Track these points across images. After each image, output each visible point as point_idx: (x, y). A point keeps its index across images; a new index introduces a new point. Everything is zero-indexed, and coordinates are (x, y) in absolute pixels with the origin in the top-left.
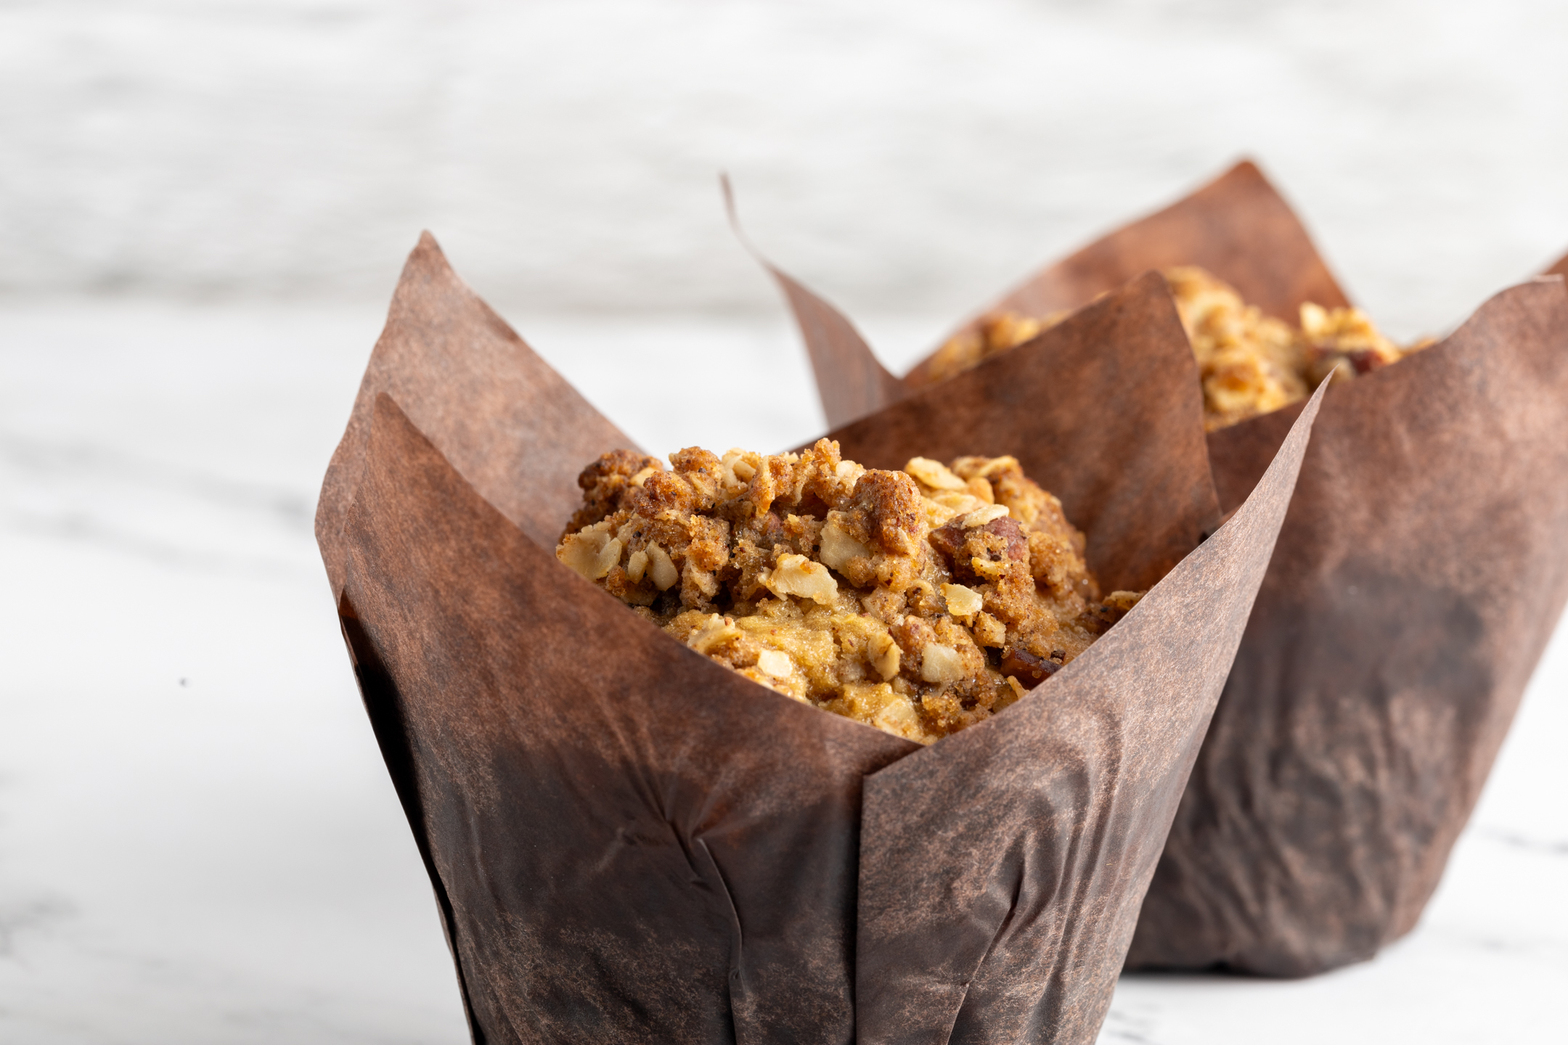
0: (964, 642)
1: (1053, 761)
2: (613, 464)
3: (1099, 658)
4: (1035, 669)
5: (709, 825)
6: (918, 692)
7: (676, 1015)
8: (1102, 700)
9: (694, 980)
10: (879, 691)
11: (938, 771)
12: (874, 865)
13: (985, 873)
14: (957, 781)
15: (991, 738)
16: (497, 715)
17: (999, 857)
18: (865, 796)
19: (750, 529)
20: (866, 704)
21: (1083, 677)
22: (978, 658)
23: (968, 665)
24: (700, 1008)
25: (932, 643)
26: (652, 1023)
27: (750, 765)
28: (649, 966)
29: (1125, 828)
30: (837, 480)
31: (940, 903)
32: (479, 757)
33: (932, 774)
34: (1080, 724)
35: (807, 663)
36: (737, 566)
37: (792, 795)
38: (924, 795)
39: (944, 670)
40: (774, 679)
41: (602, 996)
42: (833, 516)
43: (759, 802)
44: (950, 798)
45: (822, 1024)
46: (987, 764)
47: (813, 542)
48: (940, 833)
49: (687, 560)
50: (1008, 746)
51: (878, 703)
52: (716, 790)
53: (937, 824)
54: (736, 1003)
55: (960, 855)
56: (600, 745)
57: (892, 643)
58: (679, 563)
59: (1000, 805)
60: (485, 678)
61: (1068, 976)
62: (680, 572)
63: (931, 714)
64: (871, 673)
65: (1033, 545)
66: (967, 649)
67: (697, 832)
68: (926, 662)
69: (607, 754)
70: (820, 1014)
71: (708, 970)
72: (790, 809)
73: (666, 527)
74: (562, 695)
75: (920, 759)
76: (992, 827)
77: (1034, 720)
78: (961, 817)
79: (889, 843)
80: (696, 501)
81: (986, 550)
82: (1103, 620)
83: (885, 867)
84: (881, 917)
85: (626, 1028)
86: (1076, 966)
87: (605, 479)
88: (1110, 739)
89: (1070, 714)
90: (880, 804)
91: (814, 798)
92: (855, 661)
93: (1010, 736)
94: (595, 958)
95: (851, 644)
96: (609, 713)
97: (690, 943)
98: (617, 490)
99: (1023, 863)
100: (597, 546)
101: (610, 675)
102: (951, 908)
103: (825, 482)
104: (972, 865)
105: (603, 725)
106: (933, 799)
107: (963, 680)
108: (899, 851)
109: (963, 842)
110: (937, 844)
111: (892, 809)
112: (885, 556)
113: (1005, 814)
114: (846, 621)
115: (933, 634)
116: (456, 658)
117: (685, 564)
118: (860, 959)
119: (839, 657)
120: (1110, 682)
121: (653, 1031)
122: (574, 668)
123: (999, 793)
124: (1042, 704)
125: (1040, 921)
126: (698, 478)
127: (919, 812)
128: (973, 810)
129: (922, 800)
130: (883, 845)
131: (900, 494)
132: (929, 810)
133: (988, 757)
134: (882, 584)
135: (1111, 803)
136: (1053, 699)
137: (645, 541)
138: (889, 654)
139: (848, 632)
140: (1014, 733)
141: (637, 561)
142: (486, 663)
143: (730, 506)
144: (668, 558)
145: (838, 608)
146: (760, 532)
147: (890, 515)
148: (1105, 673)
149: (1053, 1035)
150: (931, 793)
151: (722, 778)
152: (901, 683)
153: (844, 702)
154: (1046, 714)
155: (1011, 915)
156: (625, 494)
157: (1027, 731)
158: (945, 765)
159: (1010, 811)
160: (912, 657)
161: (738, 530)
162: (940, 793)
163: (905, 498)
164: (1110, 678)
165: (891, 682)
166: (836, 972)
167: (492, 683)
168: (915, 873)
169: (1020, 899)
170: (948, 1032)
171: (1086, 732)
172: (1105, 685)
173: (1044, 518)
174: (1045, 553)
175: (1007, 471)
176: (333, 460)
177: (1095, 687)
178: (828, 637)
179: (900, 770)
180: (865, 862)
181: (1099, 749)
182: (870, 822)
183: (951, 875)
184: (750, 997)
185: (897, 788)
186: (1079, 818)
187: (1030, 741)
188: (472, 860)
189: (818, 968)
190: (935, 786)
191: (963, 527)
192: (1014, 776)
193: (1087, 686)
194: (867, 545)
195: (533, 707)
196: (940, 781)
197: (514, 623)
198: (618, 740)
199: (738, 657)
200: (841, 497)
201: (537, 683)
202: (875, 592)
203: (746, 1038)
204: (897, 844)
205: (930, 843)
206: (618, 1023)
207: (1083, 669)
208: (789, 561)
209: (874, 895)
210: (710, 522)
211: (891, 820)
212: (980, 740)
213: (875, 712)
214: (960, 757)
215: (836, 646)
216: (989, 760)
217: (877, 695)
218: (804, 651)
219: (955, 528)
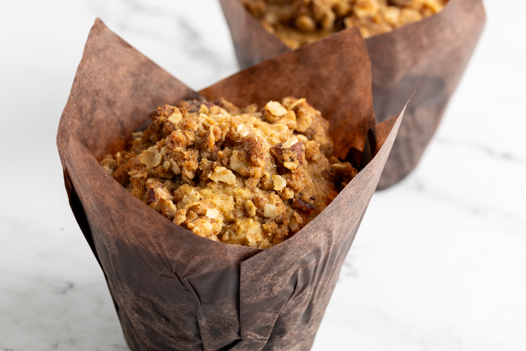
0: (278, 202)
1: (308, 248)
2: (162, 112)
3: (324, 215)
4: (304, 207)
5: (188, 275)
6: (262, 220)
7: (179, 322)
8: (326, 227)
9: (185, 314)
10: (248, 222)
11: (267, 258)
12: (245, 285)
13: (284, 283)
14: (274, 260)
15: (285, 247)
16: (116, 232)
17: (288, 279)
18: (241, 267)
19: (206, 152)
20: (244, 227)
21: (318, 222)
22: (283, 208)
23: (280, 211)
24: (187, 321)
25: (267, 204)
26: (171, 323)
27: (201, 259)
28: (169, 308)
29: (335, 257)
30: (237, 133)
31: (268, 293)
32: (111, 240)
33: (265, 259)
34: (317, 236)
35: (224, 210)
36: (201, 169)
37: (216, 267)
38: (262, 265)
39: (271, 213)
40: (212, 219)
41: (154, 314)
42: (235, 153)
43: (205, 269)
44: (271, 265)
45: (229, 327)
46: (284, 254)
47: (227, 161)
48: (268, 275)
49: (184, 167)
50: (291, 248)
51: (248, 227)
52: (190, 266)
53: (266, 272)
54: (199, 321)
55: (275, 280)
56: (150, 249)
57: (253, 206)
58: (181, 167)
59: (289, 264)
60: (111, 221)
61: (314, 302)
62: (181, 170)
63: (266, 230)
64: (246, 214)
65: (307, 148)
66: (280, 205)
67: (184, 276)
68: (265, 211)
69: (153, 252)
70: (228, 324)
71: (190, 311)
72: (216, 270)
73: (177, 154)
74: (137, 232)
75: (260, 255)
76: (286, 271)
77: (301, 239)
78: (275, 270)
79: (250, 279)
80: (187, 143)
81: (289, 158)
82: (331, 175)
83: (249, 285)
84: (248, 299)
85: (163, 324)
86: (318, 298)
87: (158, 118)
88: (328, 236)
89: (314, 234)
90: (246, 269)
91: (224, 267)
92: (240, 209)
93: (292, 245)
94: (152, 302)
95: (240, 202)
96: (153, 240)
97: (183, 304)
98: (162, 123)
99: (298, 278)
100: (153, 155)
101: (153, 231)
102: (272, 294)
103: (233, 134)
104: (279, 282)
105: (151, 243)
106: (265, 266)
107: (278, 216)
108: (254, 281)
109: (276, 276)
110: (267, 278)
111: (251, 270)
112: (252, 167)
113: (291, 267)
114: (238, 192)
115: (268, 200)
116: (102, 212)
117: (183, 168)
118: (241, 310)
119: (235, 207)
120: (329, 221)
121: (172, 326)
122: (140, 226)
123: (288, 262)
124: (304, 234)
125: (304, 292)
126: (188, 134)
127: (261, 270)
128: (279, 267)
129: (261, 266)
130: (248, 279)
131: (258, 146)
132: (264, 269)
133: (284, 252)
134: (251, 176)
135: (329, 253)
136: (307, 232)
137: (170, 157)
138: (252, 209)
139: (239, 197)
140: (294, 244)
141: (167, 164)
142: (111, 217)
143: (200, 144)
144: (177, 166)
145: (236, 185)
146: (210, 153)
147: (254, 154)
148: (327, 219)
149: (309, 319)
150: (265, 264)
151: (192, 263)
152: (256, 218)
153: (236, 226)
154: (305, 236)
155: (293, 292)
156: (165, 124)
157: (298, 243)
158: (269, 256)
159: (293, 266)
160: (260, 209)
161: (202, 153)
162: (268, 264)
163: (260, 147)
164: (328, 220)
165: (253, 218)
166: (233, 313)
167: (114, 223)
168: (259, 286)
169: (297, 288)
170: (272, 326)
171: (320, 237)
172: (326, 223)
173: (314, 121)
174: (311, 150)
175: (301, 105)
176: (63, 112)
177: (323, 224)
178: (231, 198)
179: (253, 259)
180: (242, 285)
181: (325, 240)
182: (243, 274)
183: (272, 285)
184: (204, 319)
185: (253, 264)
186: (318, 261)
187: (299, 245)
188: (110, 265)
189: (227, 312)
190: (266, 262)
191: (281, 148)
192: (294, 255)
193: (320, 225)
194: (246, 163)
195: (127, 233)
196: (267, 260)
197: (120, 210)
198: (156, 248)
199: (199, 212)
200: (239, 139)
201: (128, 227)
202: (249, 179)
203: (203, 330)
204: (253, 279)
205: (264, 278)
206: (160, 322)
207: (318, 220)
208: (219, 169)
209: (245, 293)
210: (192, 151)
211: (251, 273)
212: (282, 248)
213: (247, 231)
214: (275, 253)
215: (234, 202)
216: (285, 253)
217: (248, 223)
218: (223, 206)
219: (279, 148)
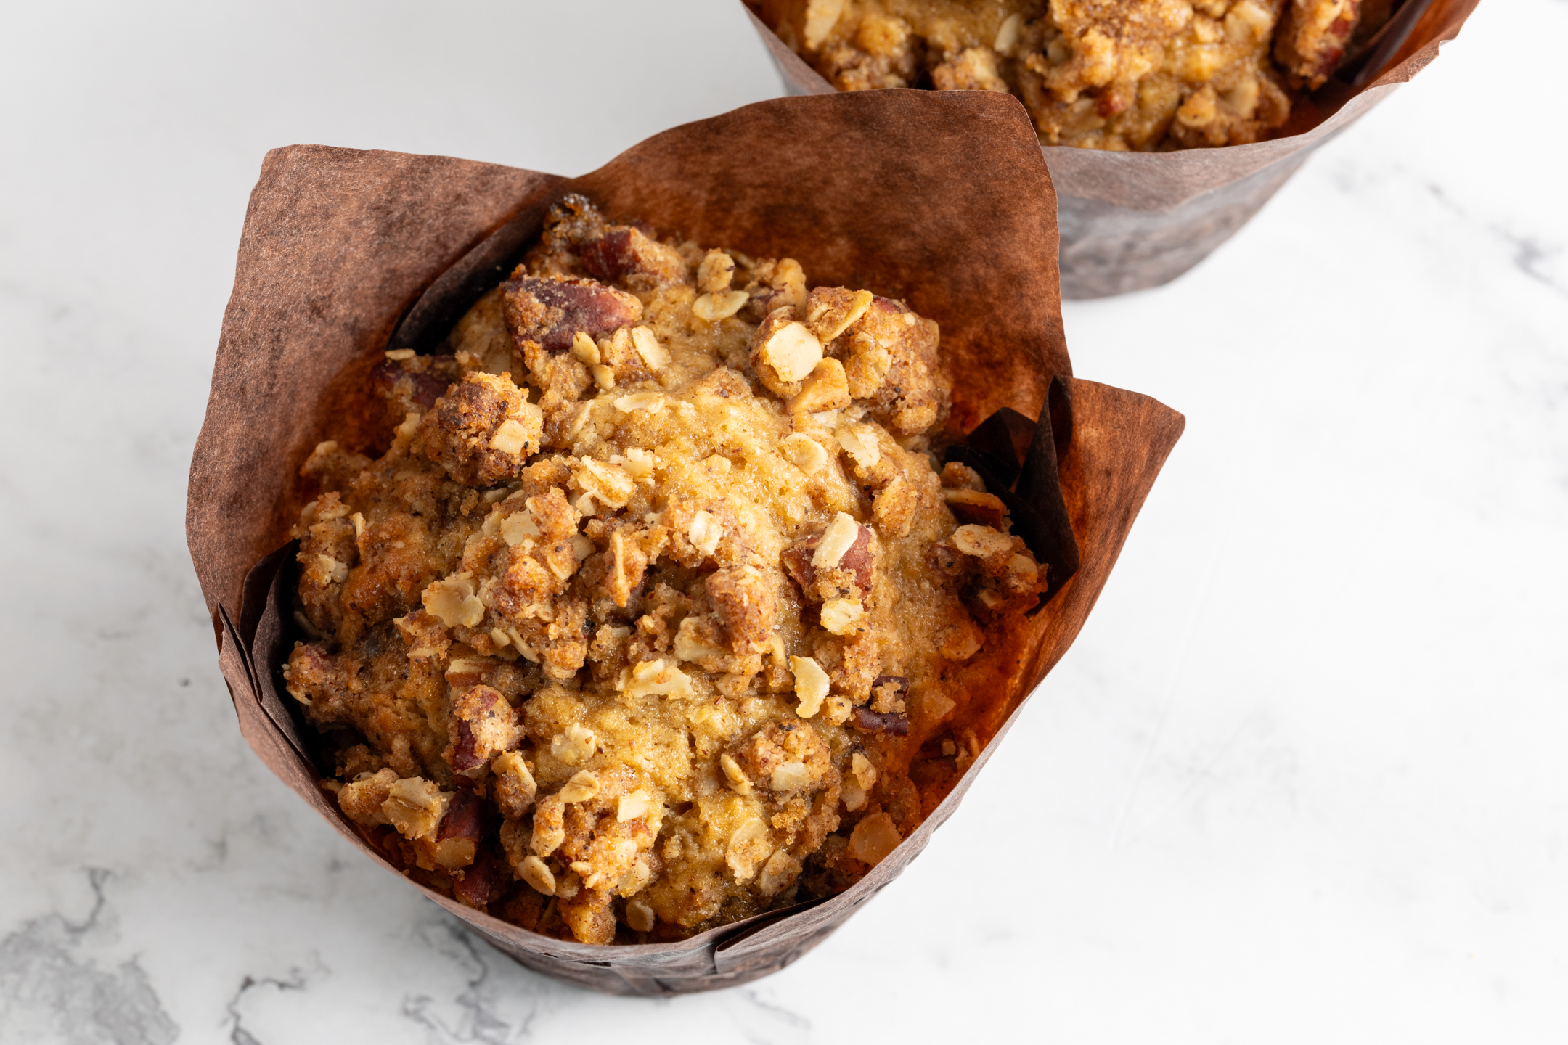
6: (768, 796)
10: (732, 810)
20: (719, 828)
22: (824, 763)
23: (815, 775)
25: (780, 766)
30: (689, 545)
35: (664, 782)
36: (596, 661)
39: (792, 781)
40: (633, 820)
42: (686, 626)
47: (667, 643)
49: (547, 657)
51: (730, 825)
58: (540, 656)
63: (781, 831)
64: (724, 786)
68: (775, 781)
80: (553, 588)
81: (835, 591)
82: (948, 575)
87: (463, 435)
92: (708, 772)
95: (705, 750)
98: (476, 452)
100: (461, 593)
103: (679, 551)
107: (810, 784)
112: (736, 657)
114: (700, 719)
115: (781, 756)
119: (693, 766)
126: (554, 561)
137: (507, 624)
139: (703, 732)
141: (499, 635)
143: (587, 585)
144: (529, 649)
145: (693, 698)
147: (740, 637)
152: (754, 799)
153: (698, 822)
160: (763, 779)
161: (595, 605)
165: (743, 797)
178: (682, 740)
191: (813, 564)
194: (718, 650)
199: (599, 808)
200: (695, 561)
202: (727, 677)
208: (648, 666)
210: (569, 608)
213: (727, 838)
215: (691, 752)
217: (730, 814)
218: (662, 768)
219: (804, 561)
